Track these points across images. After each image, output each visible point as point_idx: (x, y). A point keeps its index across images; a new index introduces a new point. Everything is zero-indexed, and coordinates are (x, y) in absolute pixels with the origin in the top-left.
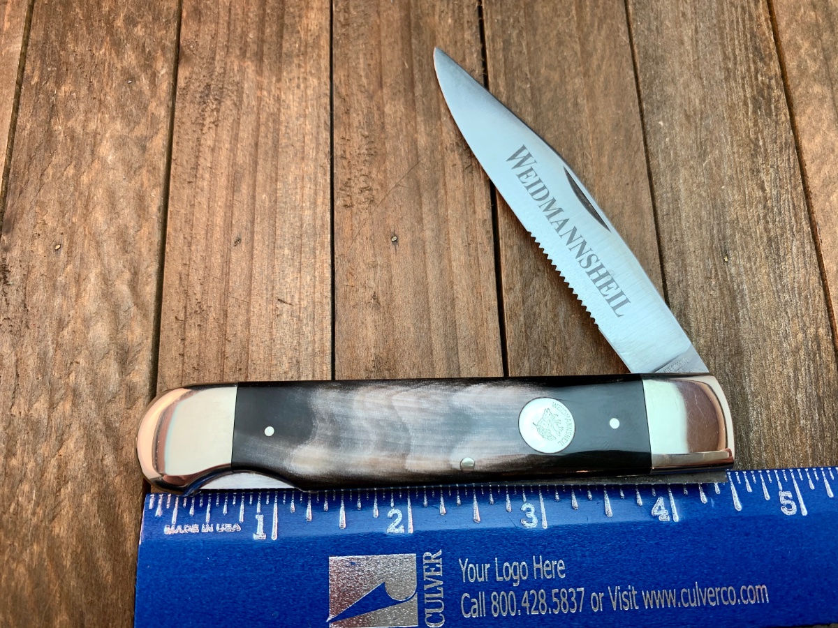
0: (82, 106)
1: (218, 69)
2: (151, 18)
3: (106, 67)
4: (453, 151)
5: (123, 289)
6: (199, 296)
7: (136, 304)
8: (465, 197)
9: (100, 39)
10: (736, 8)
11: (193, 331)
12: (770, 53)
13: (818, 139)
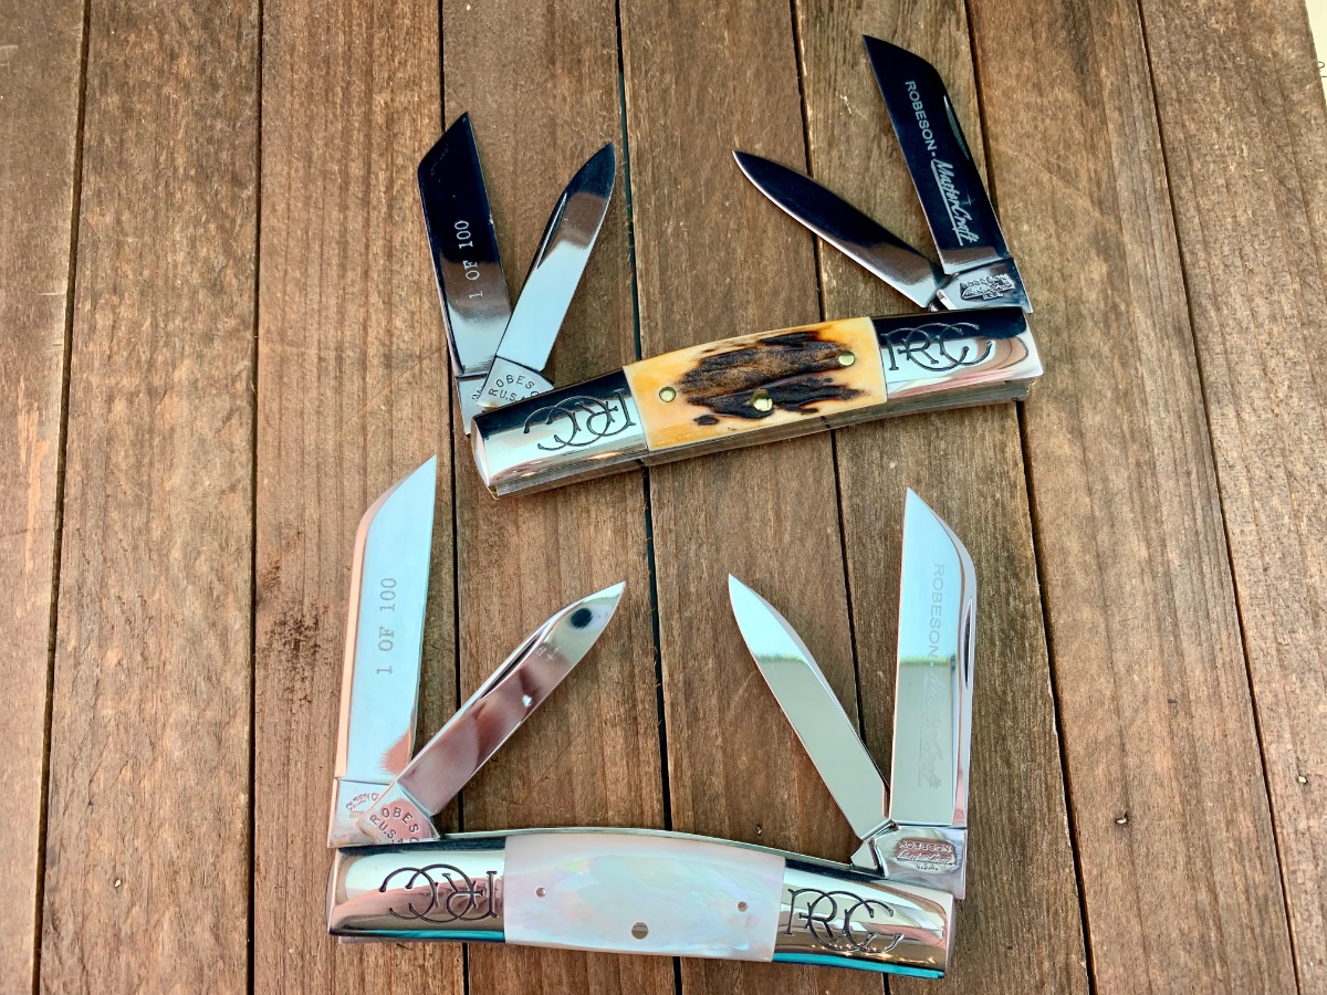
0: (136, 681)
1: (308, 616)
2: (216, 544)
3: (163, 620)
4: (614, 726)
5: (203, 937)
6: (299, 943)
7: (222, 958)
8: (630, 791)
9: (152, 580)
10: (986, 499)
11: (295, 990)
12: (1028, 566)
13: (1084, 689)
